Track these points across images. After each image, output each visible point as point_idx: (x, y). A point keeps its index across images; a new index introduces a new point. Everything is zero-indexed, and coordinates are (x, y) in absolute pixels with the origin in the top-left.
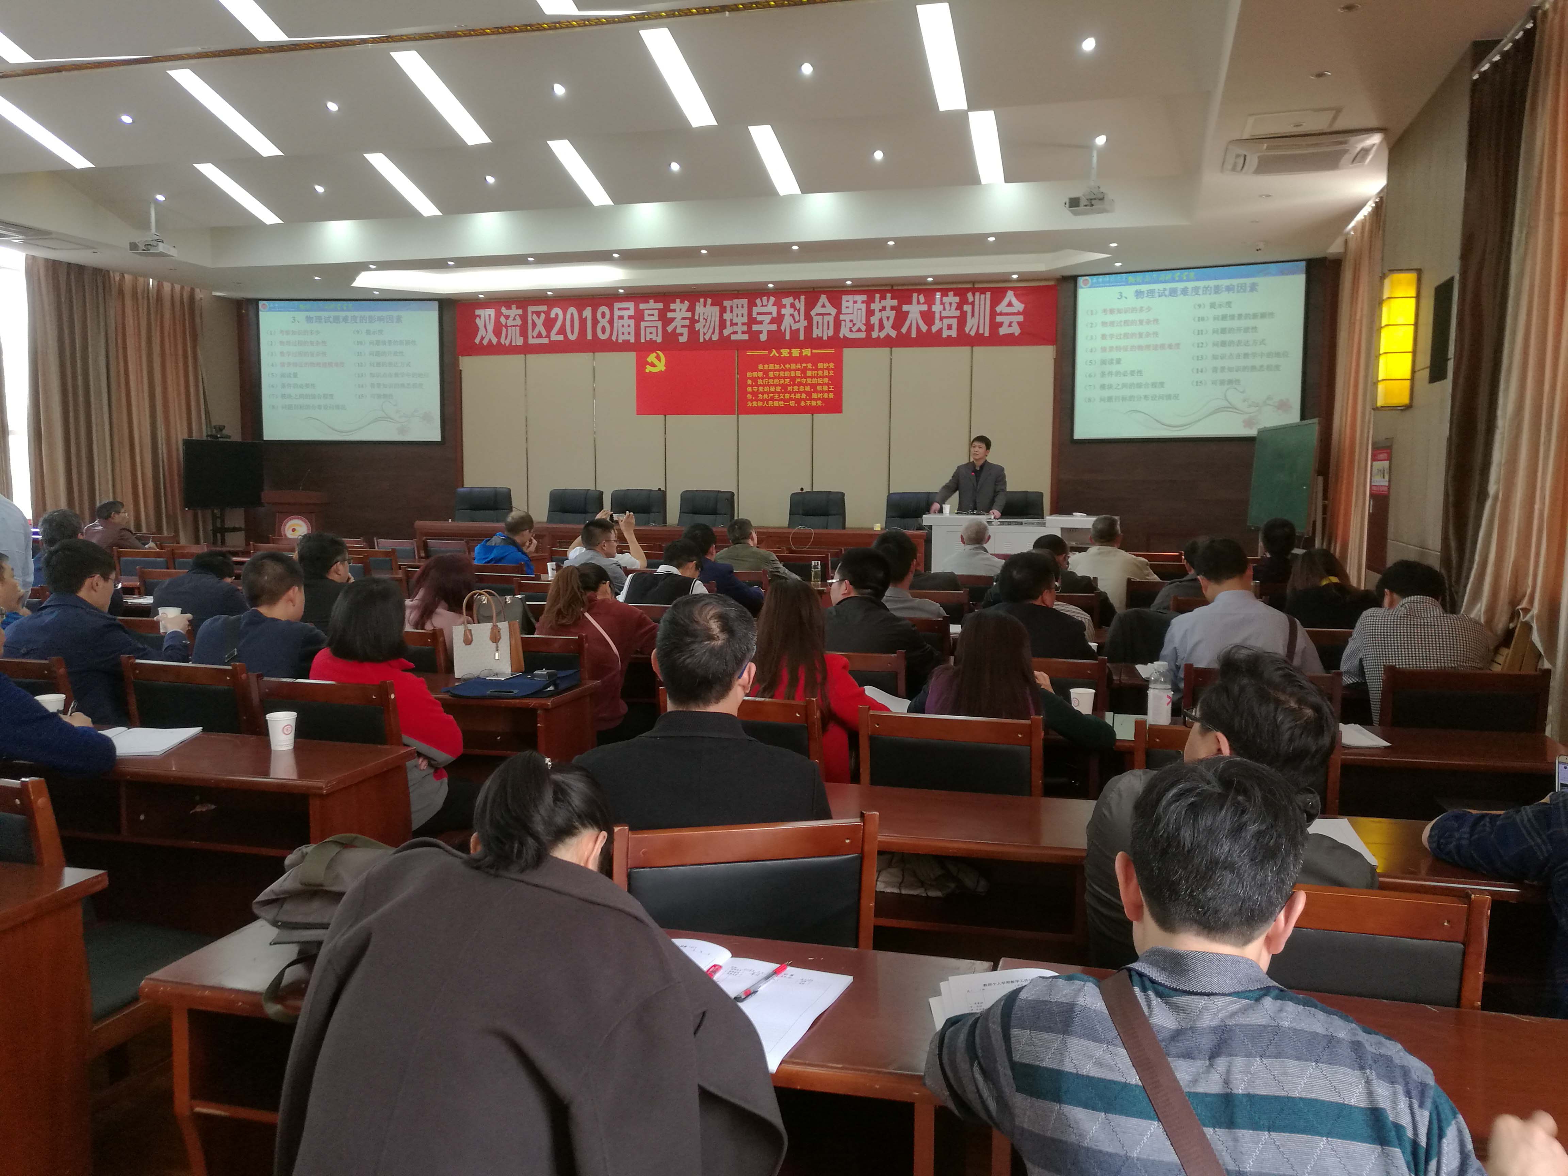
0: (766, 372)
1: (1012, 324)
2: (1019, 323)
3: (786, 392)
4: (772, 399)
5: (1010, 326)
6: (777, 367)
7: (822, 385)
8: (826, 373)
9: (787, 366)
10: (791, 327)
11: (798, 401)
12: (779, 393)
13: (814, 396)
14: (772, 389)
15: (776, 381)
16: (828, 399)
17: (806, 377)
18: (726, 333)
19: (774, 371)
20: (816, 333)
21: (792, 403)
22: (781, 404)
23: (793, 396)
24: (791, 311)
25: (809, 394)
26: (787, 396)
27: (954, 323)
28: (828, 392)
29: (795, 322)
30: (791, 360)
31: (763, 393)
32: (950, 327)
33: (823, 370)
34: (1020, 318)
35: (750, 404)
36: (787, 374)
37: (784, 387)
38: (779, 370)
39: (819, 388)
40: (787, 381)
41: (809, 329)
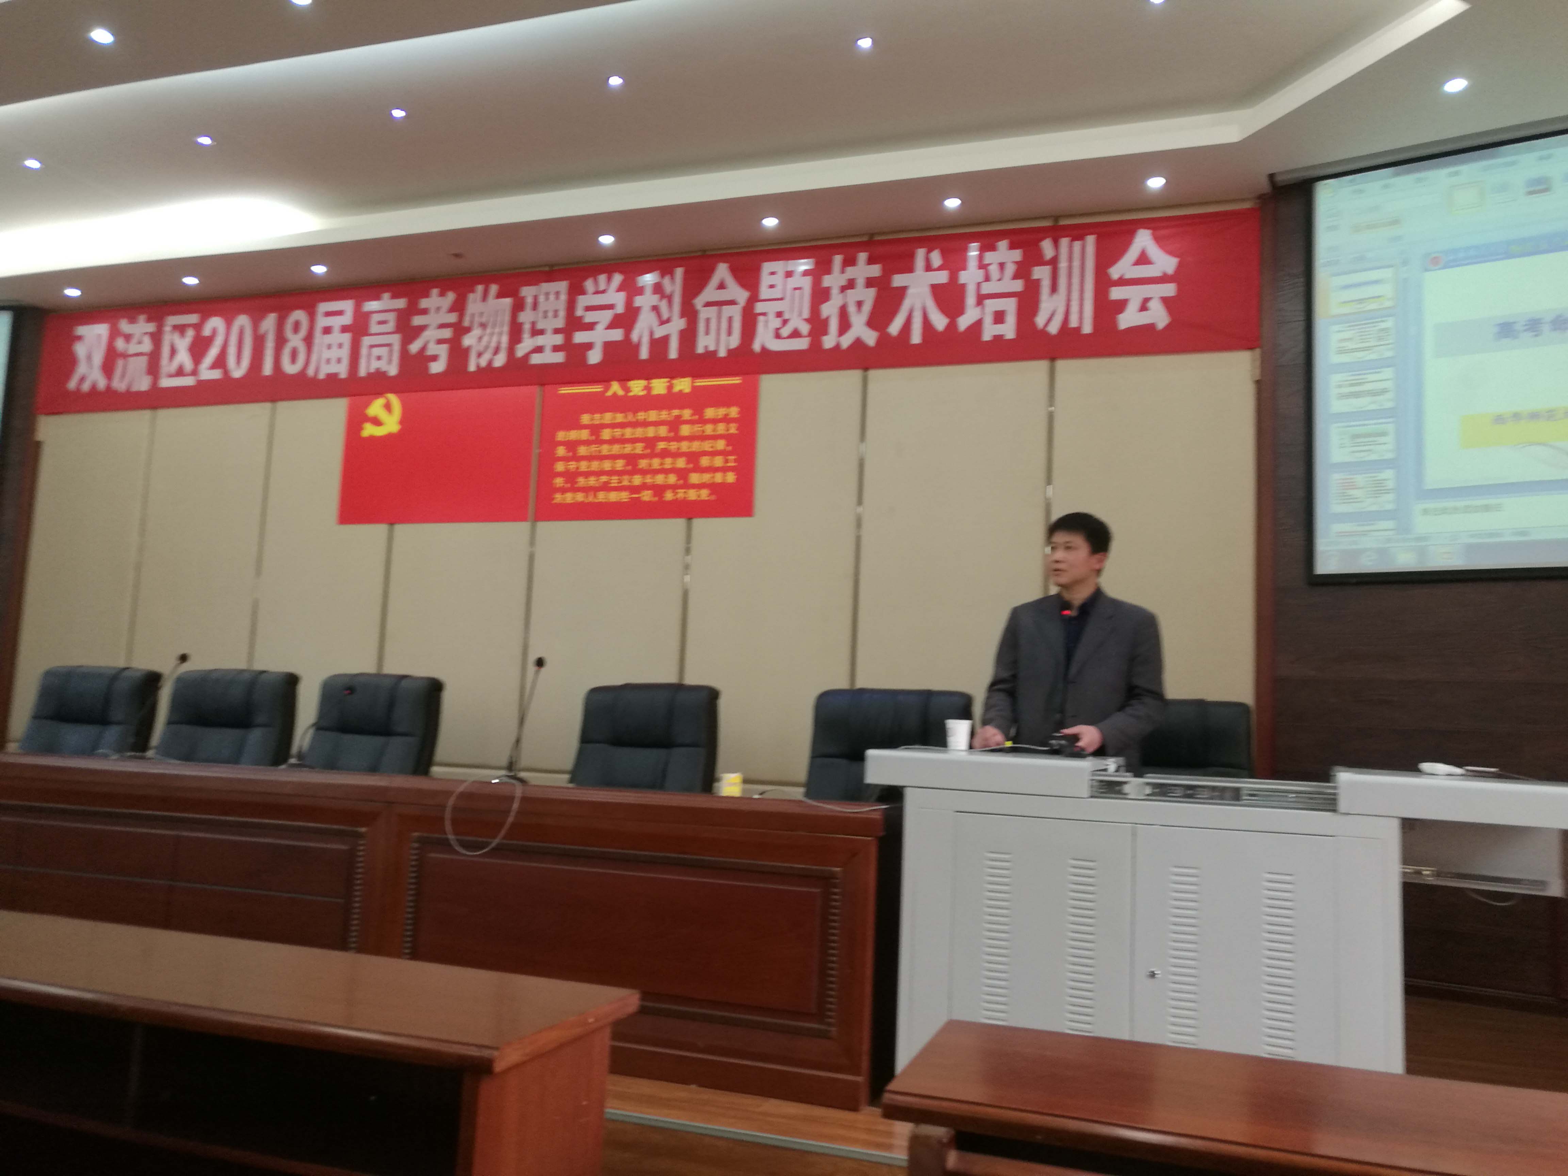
0: (595, 429)
1: (1151, 304)
2: (1165, 301)
3: (635, 471)
4: (606, 487)
5: (1144, 308)
6: (620, 418)
7: (714, 454)
8: (721, 428)
9: (641, 416)
10: (652, 333)
11: (659, 490)
12: (620, 473)
13: (694, 478)
14: (607, 465)
15: (616, 449)
16: (723, 485)
17: (680, 439)
18: (521, 350)
19: (613, 426)
20: (704, 343)
21: (647, 496)
22: (624, 496)
23: (649, 480)
24: (654, 299)
25: (682, 474)
26: (637, 480)
27: (1010, 306)
28: (724, 470)
29: (663, 323)
30: (649, 402)
31: (587, 474)
32: (999, 317)
33: (715, 421)
34: (1170, 289)
35: (558, 498)
36: (639, 432)
37: (632, 459)
38: (622, 425)
39: (705, 461)
40: (639, 448)
41: (688, 336)
